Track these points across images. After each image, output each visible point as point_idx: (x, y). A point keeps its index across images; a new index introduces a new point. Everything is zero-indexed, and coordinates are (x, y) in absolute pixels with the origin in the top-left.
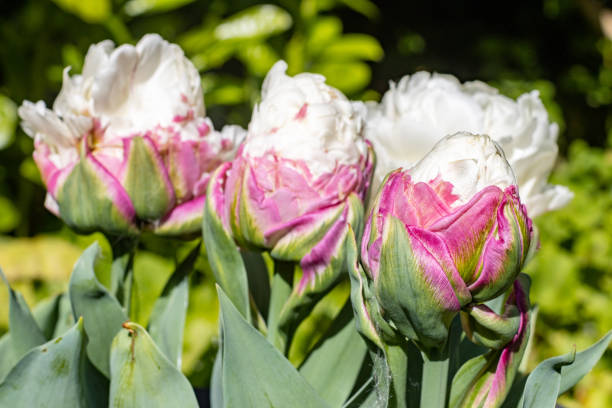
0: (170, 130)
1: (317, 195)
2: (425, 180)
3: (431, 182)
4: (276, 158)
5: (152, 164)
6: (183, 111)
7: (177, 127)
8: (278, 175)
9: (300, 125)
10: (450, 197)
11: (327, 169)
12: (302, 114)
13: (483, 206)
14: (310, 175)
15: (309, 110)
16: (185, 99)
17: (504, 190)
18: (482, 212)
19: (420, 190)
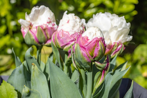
0: (46, 25)
1: (71, 38)
2: (84, 36)
3: (85, 36)
4: (63, 31)
5: (42, 32)
6: (49, 21)
7: (48, 24)
8: (63, 34)
9: (68, 24)
10: (88, 40)
11: (73, 33)
12: (68, 22)
13: (94, 41)
14: (69, 34)
15: (70, 21)
16: (49, 19)
17: (99, 38)
18: (94, 43)
19: (83, 38)
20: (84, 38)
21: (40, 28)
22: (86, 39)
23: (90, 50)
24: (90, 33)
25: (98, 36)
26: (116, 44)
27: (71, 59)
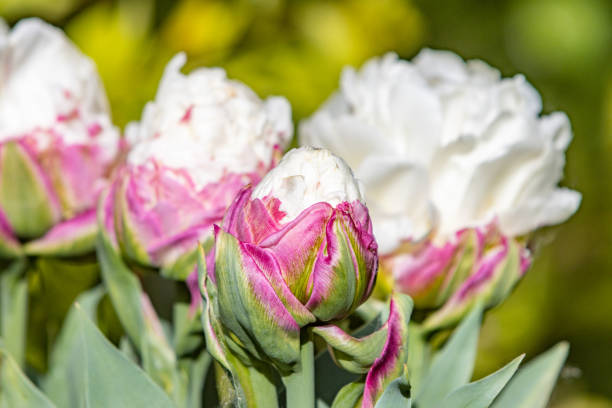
0: (51, 132)
1: (200, 206)
2: (260, 197)
3: (265, 198)
4: (157, 167)
7: (61, 128)
8: (158, 185)
11: (215, 177)
12: (187, 117)
13: (311, 222)
14: (192, 185)
15: (196, 114)
16: (68, 95)
17: (334, 207)
18: (310, 229)
19: (256, 207)
20: (263, 208)
21: (20, 150)
22: (269, 212)
23: (291, 268)
24: (290, 183)
25: (332, 196)
26: (473, 241)
27: (199, 318)
